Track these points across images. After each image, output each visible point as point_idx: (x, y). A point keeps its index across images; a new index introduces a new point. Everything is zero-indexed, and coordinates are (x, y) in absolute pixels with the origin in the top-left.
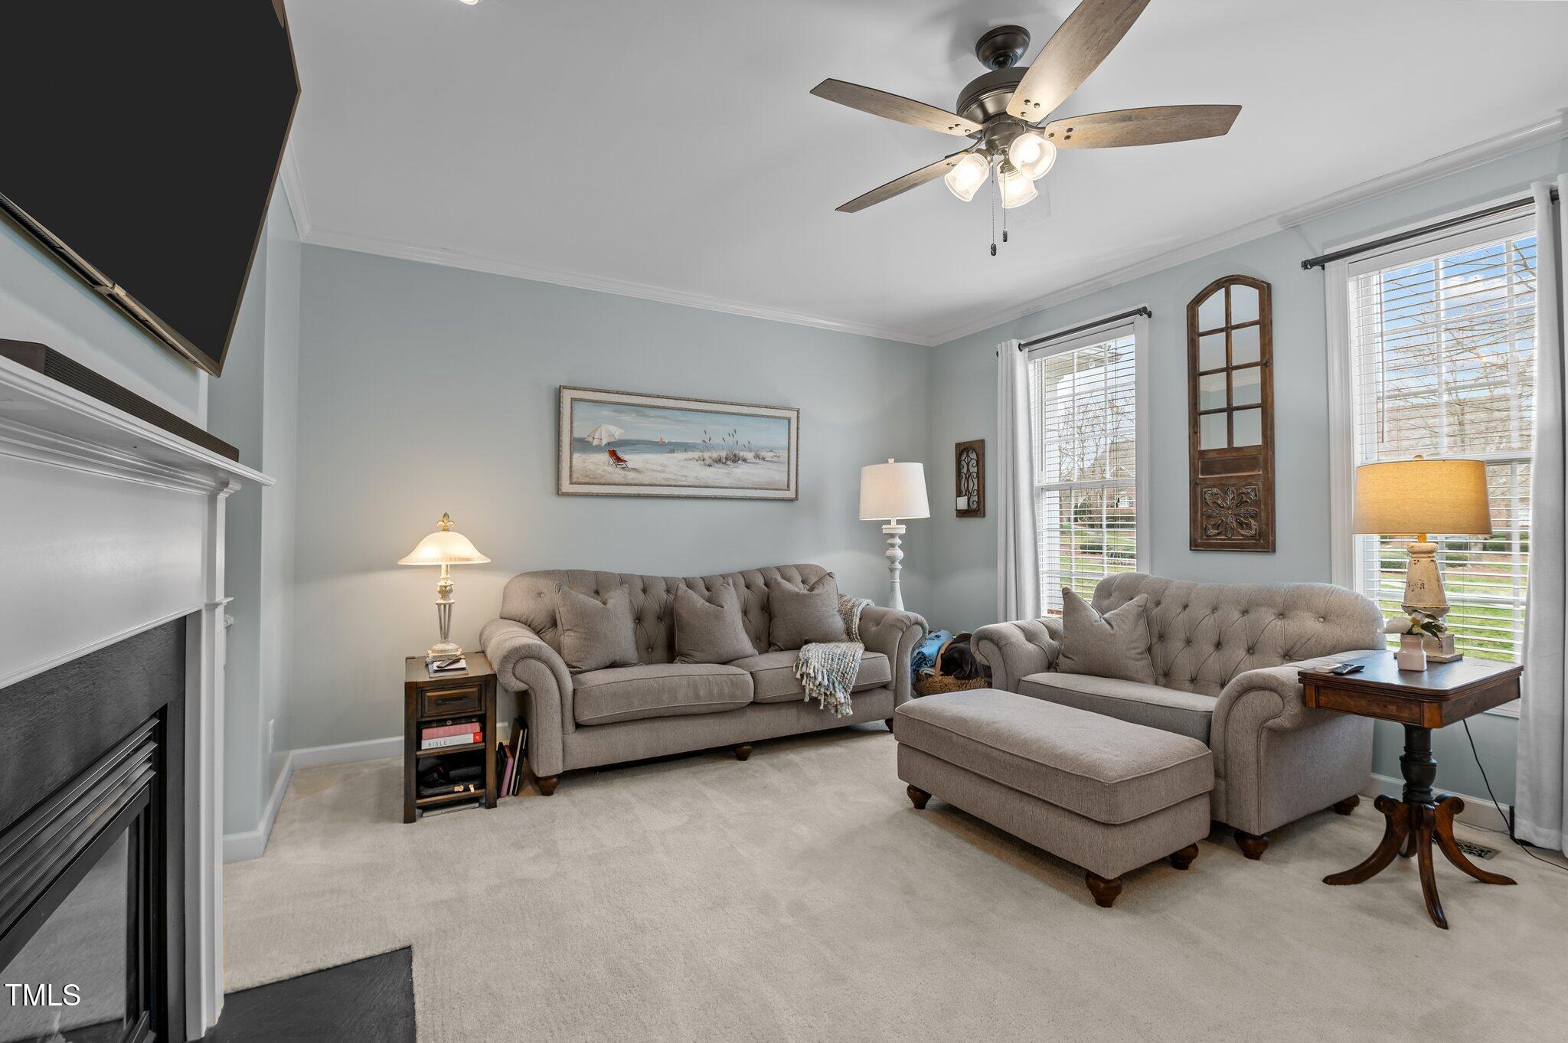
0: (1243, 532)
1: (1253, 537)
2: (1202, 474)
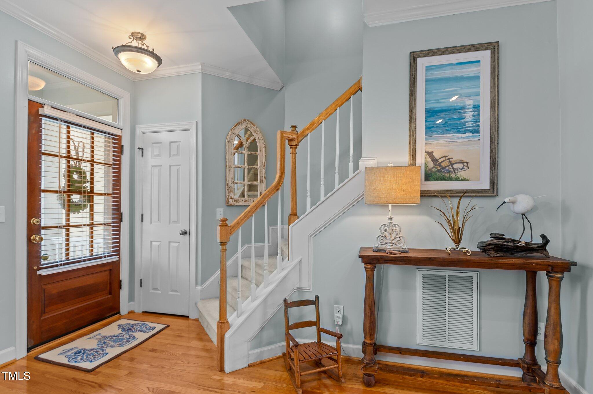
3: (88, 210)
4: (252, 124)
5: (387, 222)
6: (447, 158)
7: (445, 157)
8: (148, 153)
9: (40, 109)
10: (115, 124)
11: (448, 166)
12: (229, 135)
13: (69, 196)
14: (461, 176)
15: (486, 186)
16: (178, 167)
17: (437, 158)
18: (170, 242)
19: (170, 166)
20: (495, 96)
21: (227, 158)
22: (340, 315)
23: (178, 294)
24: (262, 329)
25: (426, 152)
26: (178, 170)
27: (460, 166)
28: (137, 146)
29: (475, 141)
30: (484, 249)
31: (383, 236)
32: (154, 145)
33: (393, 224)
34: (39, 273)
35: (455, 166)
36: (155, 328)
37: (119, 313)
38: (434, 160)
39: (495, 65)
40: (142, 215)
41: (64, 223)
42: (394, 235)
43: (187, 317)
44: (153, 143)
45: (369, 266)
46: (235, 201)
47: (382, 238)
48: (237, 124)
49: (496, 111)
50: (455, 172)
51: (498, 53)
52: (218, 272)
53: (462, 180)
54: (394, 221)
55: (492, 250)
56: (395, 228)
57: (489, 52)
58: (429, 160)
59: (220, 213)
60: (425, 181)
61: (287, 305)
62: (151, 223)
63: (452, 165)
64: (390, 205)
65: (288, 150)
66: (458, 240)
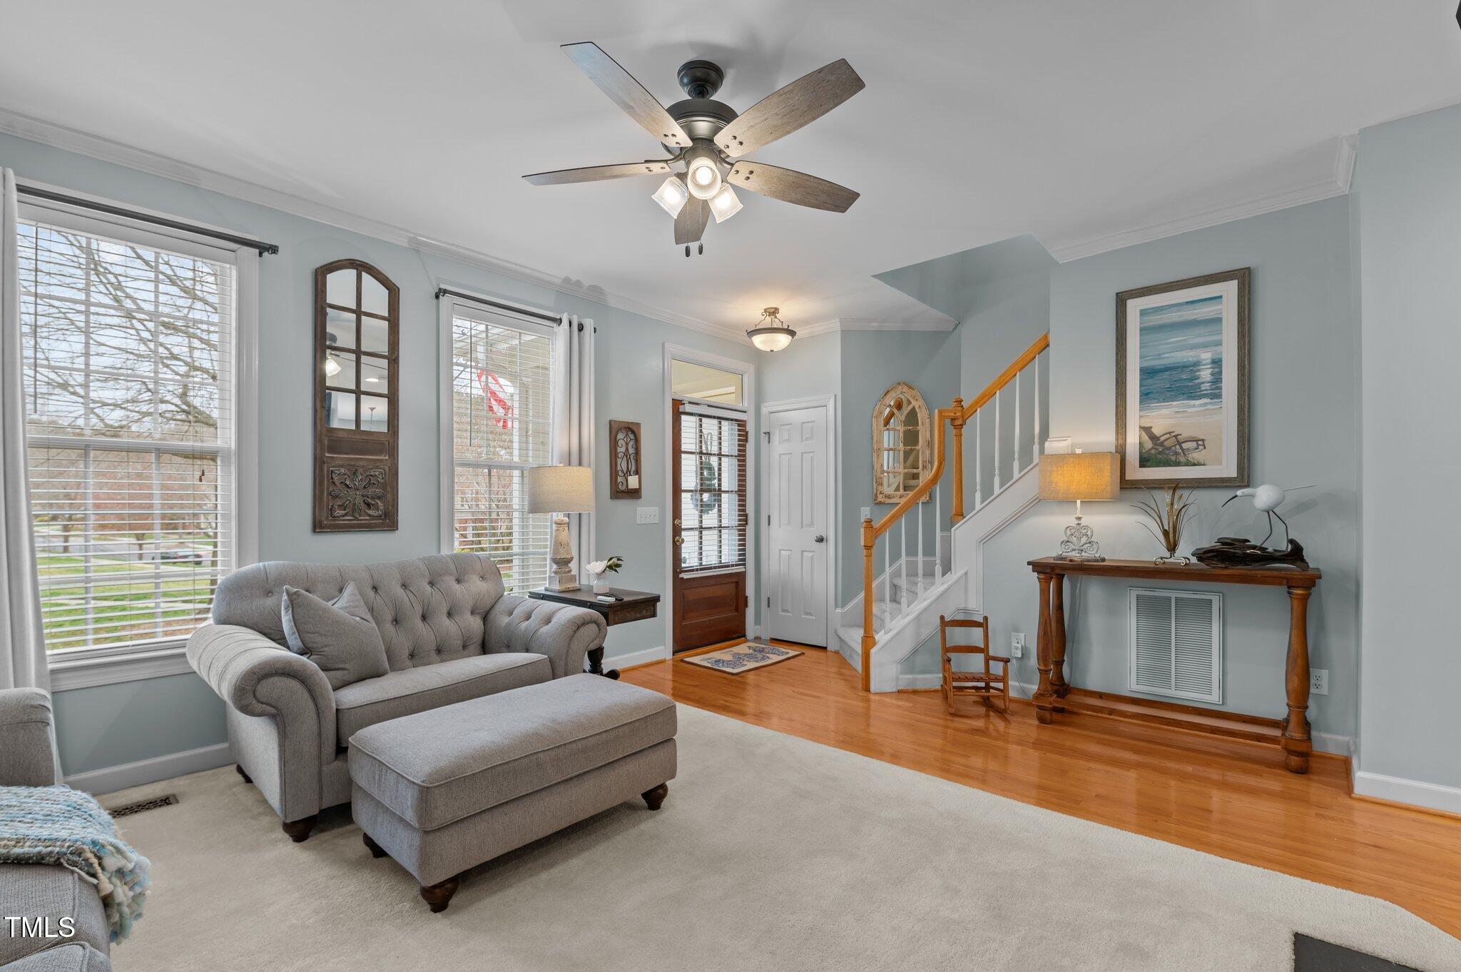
0: (370, 512)
1: (379, 517)
2: (329, 452)
3: (716, 510)
4: (910, 387)
5: (1073, 522)
6: (1173, 434)
7: (1170, 433)
8: (775, 438)
9: (680, 407)
10: (740, 406)
11: (1175, 446)
12: (877, 407)
13: (701, 495)
14: (1193, 458)
15: (1233, 473)
16: (811, 455)
17: (1158, 435)
18: (803, 551)
19: (802, 453)
20: (1244, 345)
21: (875, 438)
22: (1019, 646)
23: (814, 618)
24: (915, 652)
25: (1140, 427)
26: (812, 458)
27: (1193, 445)
28: (762, 431)
29: (1216, 409)
30: (1200, 557)
31: (1068, 541)
32: (782, 427)
33: (1082, 525)
34: (681, 576)
35: (1185, 446)
36: (788, 653)
37: (744, 636)
38: (1153, 438)
39: (1244, 301)
40: (769, 517)
41: (696, 525)
42: (1084, 540)
43: (825, 648)
44: (781, 425)
45: (1042, 576)
46: (885, 497)
47: (1068, 543)
48: (888, 392)
49: (1247, 366)
50: (1184, 454)
51: (1249, 283)
52: (862, 595)
53: (1194, 465)
54: (1083, 522)
55: (1215, 559)
56: (1085, 531)
57: (1235, 283)
58: (1145, 437)
59: (865, 512)
60: (1140, 467)
61: (944, 623)
62: (780, 527)
63: (1180, 444)
64: (1079, 502)
65: (951, 431)
66: (1172, 548)
